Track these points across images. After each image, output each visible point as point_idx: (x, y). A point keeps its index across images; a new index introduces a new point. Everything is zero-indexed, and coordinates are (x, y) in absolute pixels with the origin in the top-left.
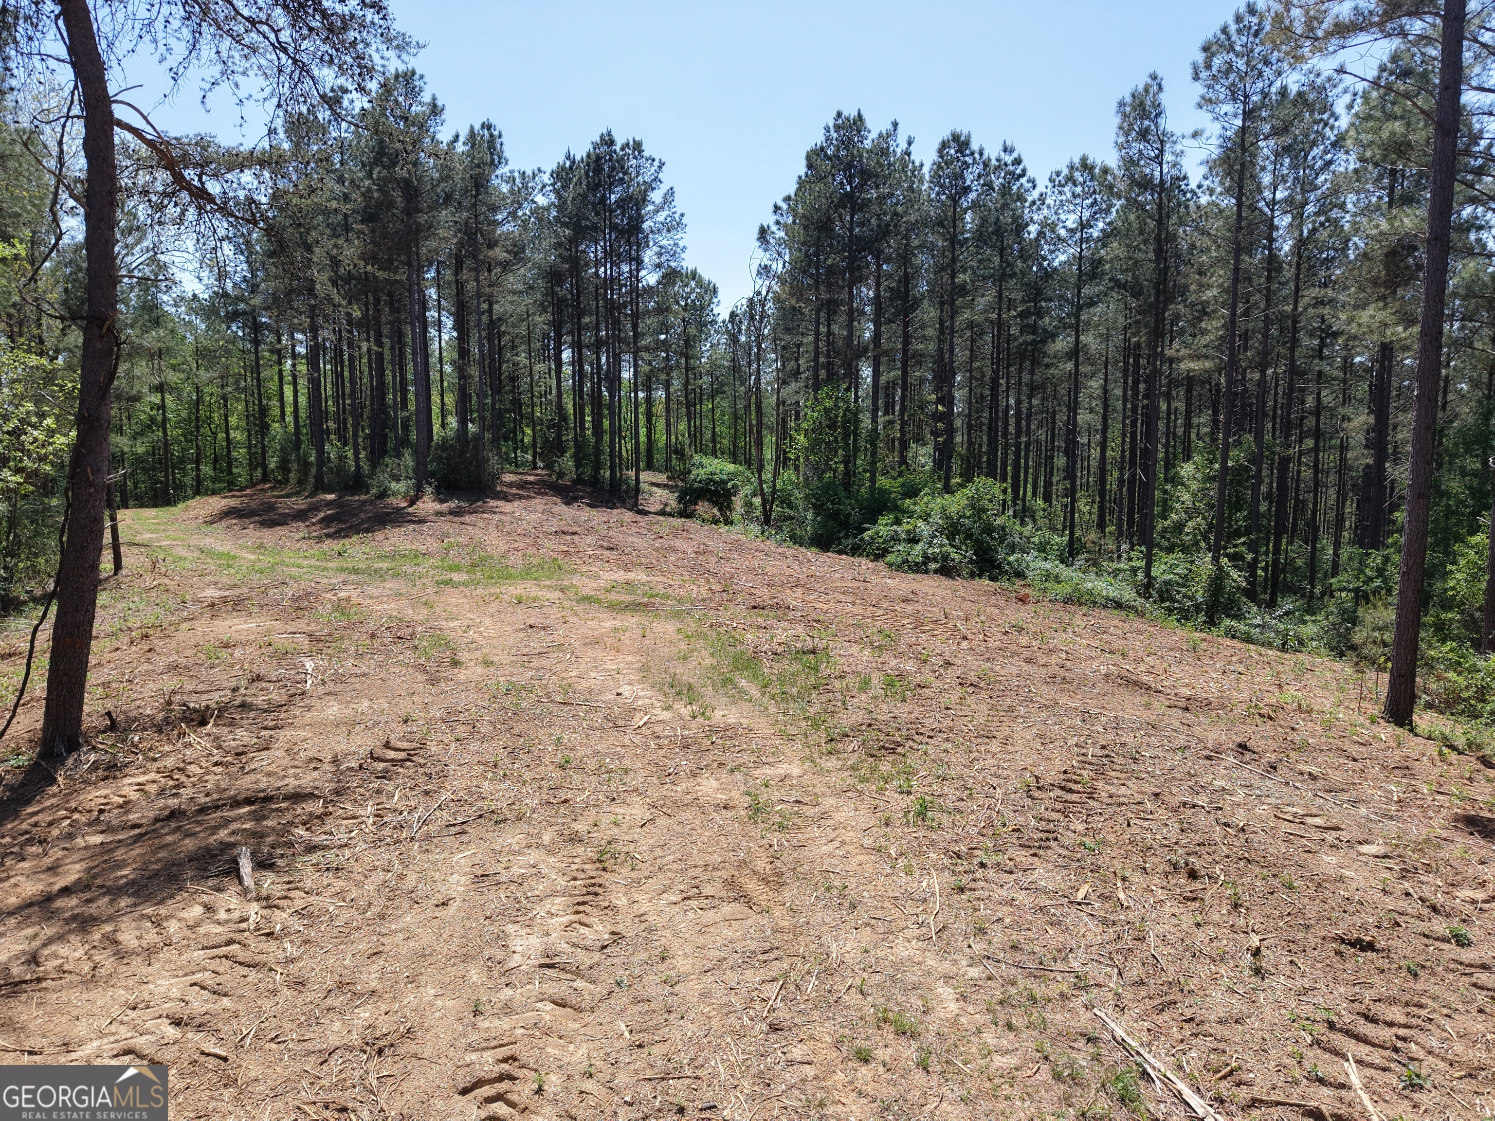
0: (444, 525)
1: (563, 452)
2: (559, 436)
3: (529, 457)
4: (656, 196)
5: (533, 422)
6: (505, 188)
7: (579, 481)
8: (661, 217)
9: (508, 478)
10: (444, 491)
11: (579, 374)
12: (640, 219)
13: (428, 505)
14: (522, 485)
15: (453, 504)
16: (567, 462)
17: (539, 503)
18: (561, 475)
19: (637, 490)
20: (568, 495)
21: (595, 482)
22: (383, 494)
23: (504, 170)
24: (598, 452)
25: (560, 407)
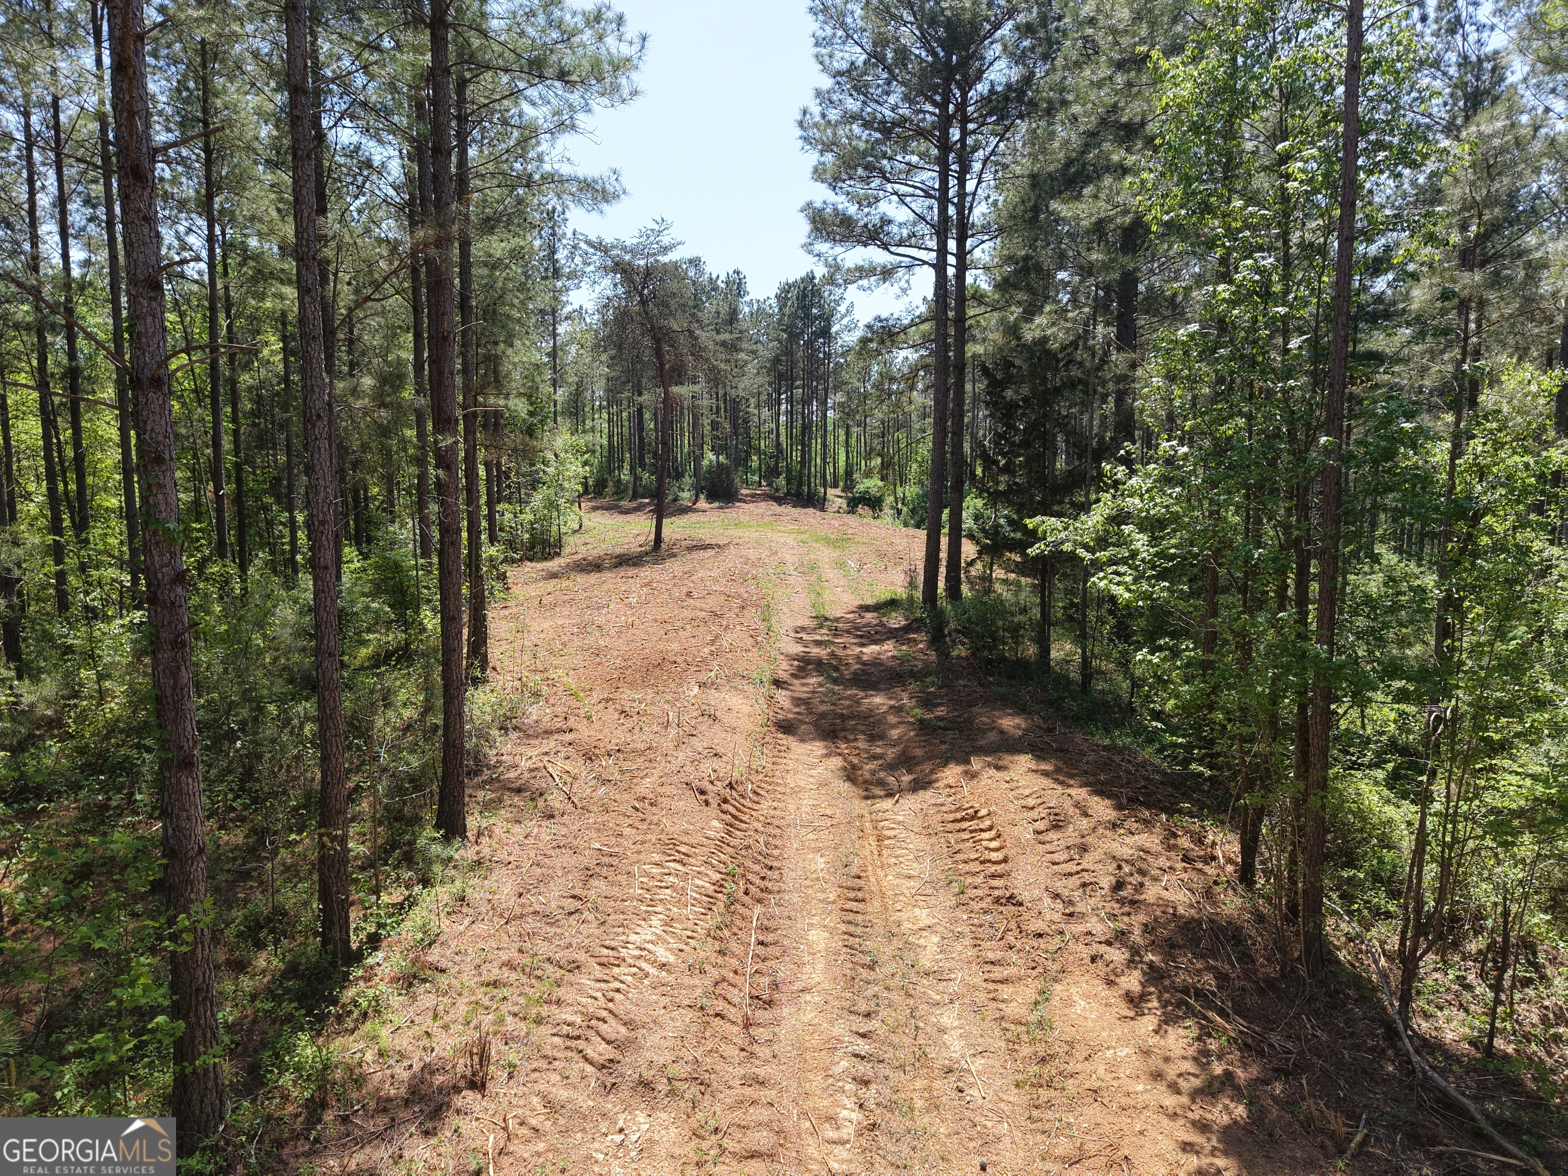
0: (717, 513)
1: (778, 475)
2: (777, 464)
3: (756, 478)
4: (842, 309)
5: (758, 451)
6: (747, 309)
7: (788, 493)
8: (845, 321)
9: (744, 492)
10: (711, 498)
11: (790, 424)
12: (829, 327)
13: (702, 504)
14: (753, 496)
15: (716, 504)
16: (781, 481)
17: (763, 505)
18: (777, 490)
19: (825, 499)
20: (780, 501)
21: (798, 495)
22: (676, 500)
23: (747, 298)
24: (801, 477)
25: (778, 444)
